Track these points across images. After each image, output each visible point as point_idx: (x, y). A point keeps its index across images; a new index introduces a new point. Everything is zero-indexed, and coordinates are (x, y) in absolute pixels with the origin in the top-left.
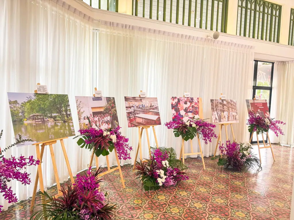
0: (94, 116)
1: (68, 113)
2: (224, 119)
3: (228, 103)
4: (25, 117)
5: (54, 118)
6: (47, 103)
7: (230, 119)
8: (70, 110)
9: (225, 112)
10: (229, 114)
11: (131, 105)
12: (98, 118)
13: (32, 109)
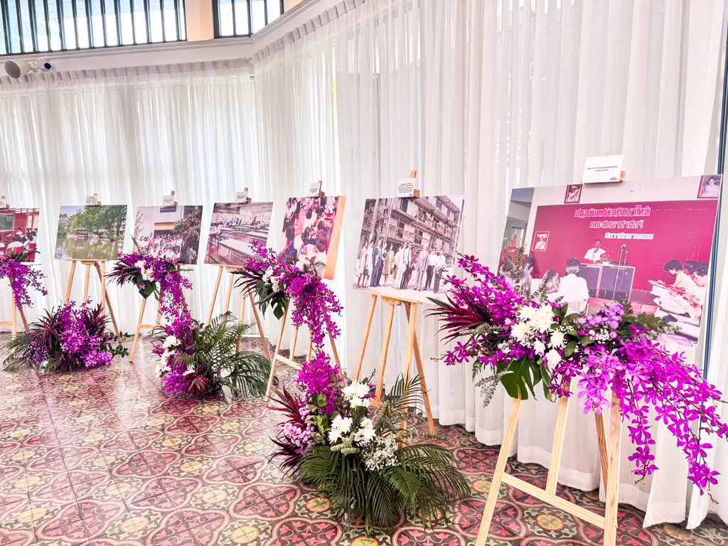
0: (155, 237)
1: (121, 229)
2: (391, 277)
3: (425, 210)
4: (69, 231)
5: (100, 235)
6: (97, 216)
7: (412, 282)
8: (124, 225)
9: (401, 251)
10: (414, 261)
11: (220, 220)
12: (160, 239)
13: (79, 223)
